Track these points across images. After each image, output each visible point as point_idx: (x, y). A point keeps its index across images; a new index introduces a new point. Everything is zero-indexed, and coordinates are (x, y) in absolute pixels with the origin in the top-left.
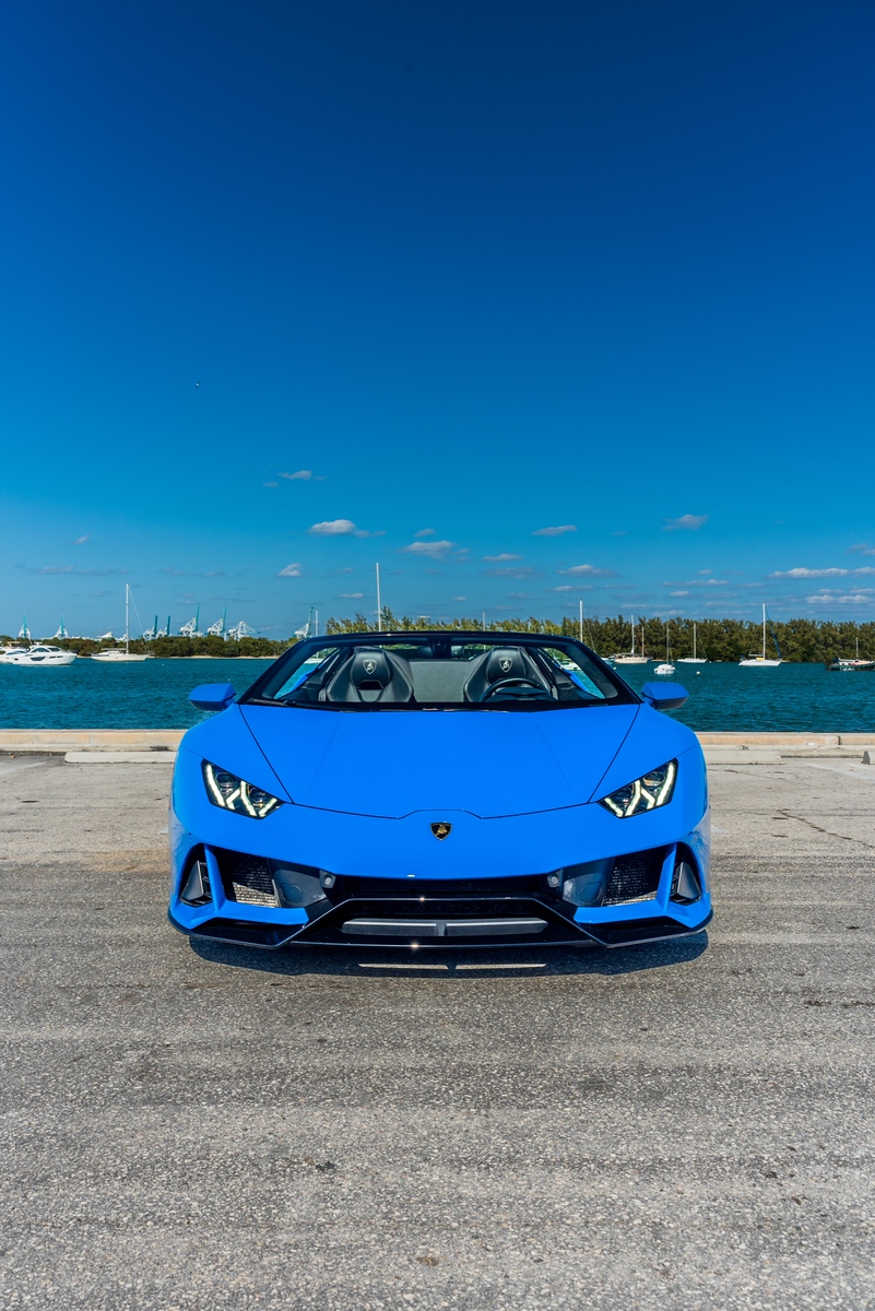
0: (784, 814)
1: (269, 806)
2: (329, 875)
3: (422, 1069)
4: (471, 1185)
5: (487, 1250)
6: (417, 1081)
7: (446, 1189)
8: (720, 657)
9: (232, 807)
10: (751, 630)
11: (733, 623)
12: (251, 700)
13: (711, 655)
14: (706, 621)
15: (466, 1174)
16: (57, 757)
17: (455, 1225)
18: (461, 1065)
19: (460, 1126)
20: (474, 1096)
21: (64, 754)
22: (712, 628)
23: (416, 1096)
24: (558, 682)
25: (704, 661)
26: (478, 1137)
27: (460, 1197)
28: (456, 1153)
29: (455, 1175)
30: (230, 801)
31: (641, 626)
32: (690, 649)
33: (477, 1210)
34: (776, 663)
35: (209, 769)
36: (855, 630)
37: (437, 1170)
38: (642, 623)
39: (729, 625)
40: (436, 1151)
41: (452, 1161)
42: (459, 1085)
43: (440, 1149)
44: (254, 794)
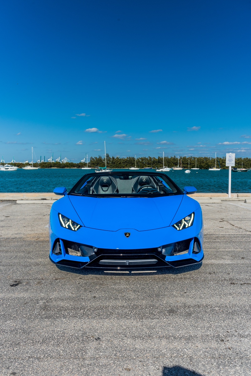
0: (222, 220)
1: (78, 227)
2: (96, 248)
3: (123, 306)
4: (139, 344)
5: (144, 366)
6: (122, 310)
7: (132, 346)
8: (203, 168)
9: (67, 227)
10: (212, 160)
11: (207, 158)
12: (72, 194)
13: (201, 167)
14: (199, 157)
15: (137, 341)
16: (14, 202)
17: (135, 358)
18: (134, 305)
19: (135, 325)
20: (138, 315)
21: (16, 201)
22: (201, 159)
23: (122, 315)
24: (159, 185)
25: (198, 169)
26: (140, 329)
27: (136, 349)
28: (134, 334)
29: (134, 341)
30: (67, 225)
31: (181, 159)
32: (195, 165)
33: (141, 353)
34: (219, 170)
35: (60, 216)
36: (242, 160)
37: (129, 340)
38: (181, 158)
39: (206, 158)
40: (128, 333)
41: (133, 337)
42: (134, 312)
43: (129, 333)
44: (74, 223)
